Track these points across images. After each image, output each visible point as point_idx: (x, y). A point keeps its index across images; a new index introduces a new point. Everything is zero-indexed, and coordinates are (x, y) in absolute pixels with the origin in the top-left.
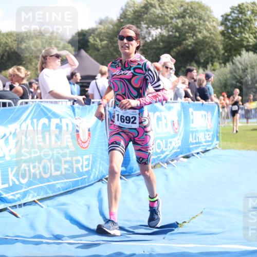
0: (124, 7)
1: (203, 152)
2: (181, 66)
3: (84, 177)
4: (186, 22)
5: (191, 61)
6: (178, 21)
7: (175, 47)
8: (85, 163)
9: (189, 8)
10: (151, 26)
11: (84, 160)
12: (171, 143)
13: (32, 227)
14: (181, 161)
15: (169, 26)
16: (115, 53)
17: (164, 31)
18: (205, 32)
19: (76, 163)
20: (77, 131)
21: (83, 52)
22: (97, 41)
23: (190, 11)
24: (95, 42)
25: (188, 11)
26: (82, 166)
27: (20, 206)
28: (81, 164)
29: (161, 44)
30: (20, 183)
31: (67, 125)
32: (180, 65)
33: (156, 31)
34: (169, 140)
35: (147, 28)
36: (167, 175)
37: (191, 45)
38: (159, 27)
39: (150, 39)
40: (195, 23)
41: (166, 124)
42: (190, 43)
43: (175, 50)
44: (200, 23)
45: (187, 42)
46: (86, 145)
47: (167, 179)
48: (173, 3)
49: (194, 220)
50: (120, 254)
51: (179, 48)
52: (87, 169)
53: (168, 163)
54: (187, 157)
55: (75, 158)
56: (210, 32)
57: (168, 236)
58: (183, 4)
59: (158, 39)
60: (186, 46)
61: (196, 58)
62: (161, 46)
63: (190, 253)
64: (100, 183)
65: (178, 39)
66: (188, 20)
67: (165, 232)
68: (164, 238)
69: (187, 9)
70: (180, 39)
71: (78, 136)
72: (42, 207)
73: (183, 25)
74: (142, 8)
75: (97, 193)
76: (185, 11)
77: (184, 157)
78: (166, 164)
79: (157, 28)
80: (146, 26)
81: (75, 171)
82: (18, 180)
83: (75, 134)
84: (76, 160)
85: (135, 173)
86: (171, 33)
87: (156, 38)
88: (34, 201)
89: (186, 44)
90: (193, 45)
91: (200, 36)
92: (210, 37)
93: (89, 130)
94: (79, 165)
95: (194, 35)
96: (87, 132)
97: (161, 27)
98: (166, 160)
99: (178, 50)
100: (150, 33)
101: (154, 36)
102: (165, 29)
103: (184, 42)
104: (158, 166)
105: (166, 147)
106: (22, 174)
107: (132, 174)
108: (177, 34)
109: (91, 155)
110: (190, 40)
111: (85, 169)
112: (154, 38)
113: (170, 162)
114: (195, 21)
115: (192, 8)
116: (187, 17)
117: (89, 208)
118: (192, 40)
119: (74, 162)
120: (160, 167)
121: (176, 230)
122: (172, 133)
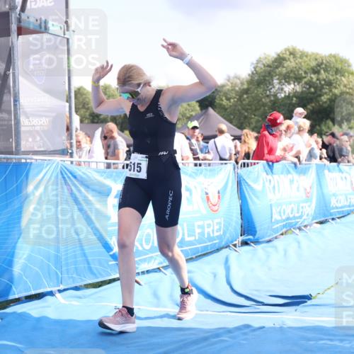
0: (255, 62)
1: (338, 218)
2: (316, 125)
3: (215, 242)
4: (321, 77)
5: (327, 119)
6: (312, 76)
7: (308, 103)
8: (217, 227)
9: (324, 61)
10: (283, 81)
11: (215, 224)
12: (302, 208)
13: (156, 295)
14: (315, 227)
15: (303, 82)
16: (243, 111)
17: (298, 86)
18: (342, 87)
19: (208, 227)
20: (207, 194)
21: (211, 110)
22: (222, 100)
23: (326, 65)
24: (221, 102)
25: (324, 66)
26: (213, 231)
27: (143, 273)
28: (212, 228)
29: (295, 99)
30: (144, 249)
31: (195, 187)
32: (314, 124)
33: (289, 87)
34: (301, 205)
35: (279, 83)
36: (299, 243)
37: (326, 102)
38: (292, 82)
39: (283, 95)
40: (331, 78)
41: (298, 188)
42: (325, 100)
43: (309, 107)
44: (337, 78)
45: (323, 98)
46: (216, 208)
47: (299, 247)
48: (307, 56)
49: (329, 291)
50: (247, 326)
51: (313, 105)
52: (218, 234)
53: (300, 229)
54: (321, 223)
55: (206, 222)
56: (348, 87)
57: (299, 308)
58: (318, 57)
59: (291, 95)
60: (321, 103)
61: (332, 116)
62: (294, 102)
63: (325, 327)
64: (227, 249)
65: (312, 96)
66: (323, 75)
67: (298, 304)
68: (296, 310)
69: (322, 63)
70: (316, 95)
71: (208, 199)
72: (166, 275)
73: (318, 80)
74: (273, 62)
75: (224, 260)
76: (319, 65)
77: (317, 223)
78: (298, 230)
79: (289, 84)
80: (277, 81)
81: (206, 236)
82: (142, 245)
83: (205, 196)
84: (208, 225)
85: (263, 240)
86: (304, 89)
87: (289, 94)
88: (159, 268)
89: (321, 101)
90: (328, 103)
91: (337, 91)
92: (347, 93)
93: (219, 192)
94: (210, 230)
95: (331, 91)
96: (217, 195)
97: (294, 82)
98: (298, 226)
99: (313, 107)
100: (282, 89)
101: (287, 92)
102: (298, 84)
103: (319, 99)
104: (290, 232)
105: (298, 213)
106: (145, 239)
107: (261, 240)
108: (312, 90)
109: (222, 219)
110: (325, 96)
111: (216, 234)
112: (287, 94)
113: (303, 228)
114: (332, 75)
115: (328, 62)
116: (322, 72)
117: (215, 276)
118: (328, 97)
119: (206, 226)
120: (291, 234)
121: (309, 302)
122: (304, 197)
